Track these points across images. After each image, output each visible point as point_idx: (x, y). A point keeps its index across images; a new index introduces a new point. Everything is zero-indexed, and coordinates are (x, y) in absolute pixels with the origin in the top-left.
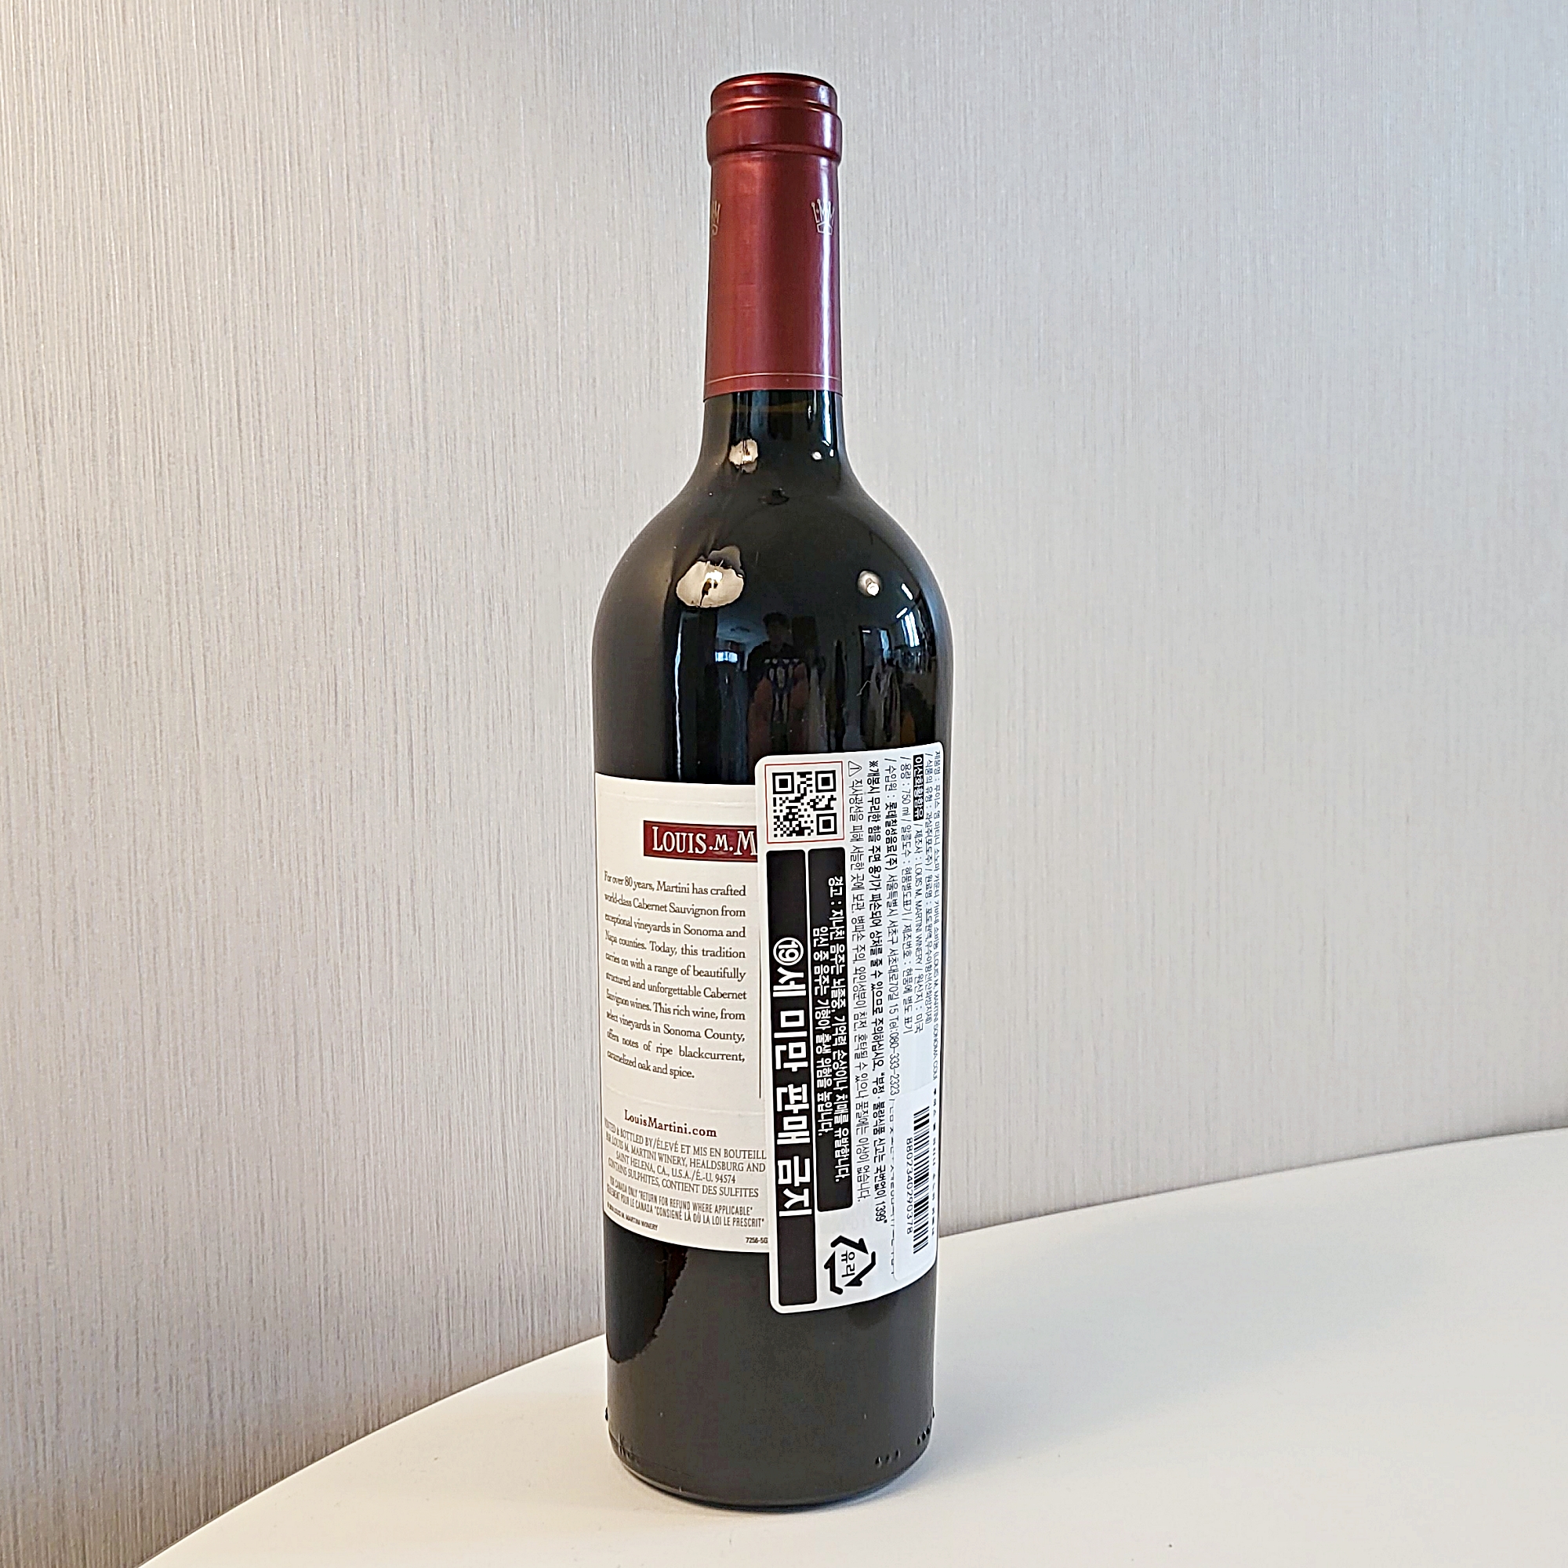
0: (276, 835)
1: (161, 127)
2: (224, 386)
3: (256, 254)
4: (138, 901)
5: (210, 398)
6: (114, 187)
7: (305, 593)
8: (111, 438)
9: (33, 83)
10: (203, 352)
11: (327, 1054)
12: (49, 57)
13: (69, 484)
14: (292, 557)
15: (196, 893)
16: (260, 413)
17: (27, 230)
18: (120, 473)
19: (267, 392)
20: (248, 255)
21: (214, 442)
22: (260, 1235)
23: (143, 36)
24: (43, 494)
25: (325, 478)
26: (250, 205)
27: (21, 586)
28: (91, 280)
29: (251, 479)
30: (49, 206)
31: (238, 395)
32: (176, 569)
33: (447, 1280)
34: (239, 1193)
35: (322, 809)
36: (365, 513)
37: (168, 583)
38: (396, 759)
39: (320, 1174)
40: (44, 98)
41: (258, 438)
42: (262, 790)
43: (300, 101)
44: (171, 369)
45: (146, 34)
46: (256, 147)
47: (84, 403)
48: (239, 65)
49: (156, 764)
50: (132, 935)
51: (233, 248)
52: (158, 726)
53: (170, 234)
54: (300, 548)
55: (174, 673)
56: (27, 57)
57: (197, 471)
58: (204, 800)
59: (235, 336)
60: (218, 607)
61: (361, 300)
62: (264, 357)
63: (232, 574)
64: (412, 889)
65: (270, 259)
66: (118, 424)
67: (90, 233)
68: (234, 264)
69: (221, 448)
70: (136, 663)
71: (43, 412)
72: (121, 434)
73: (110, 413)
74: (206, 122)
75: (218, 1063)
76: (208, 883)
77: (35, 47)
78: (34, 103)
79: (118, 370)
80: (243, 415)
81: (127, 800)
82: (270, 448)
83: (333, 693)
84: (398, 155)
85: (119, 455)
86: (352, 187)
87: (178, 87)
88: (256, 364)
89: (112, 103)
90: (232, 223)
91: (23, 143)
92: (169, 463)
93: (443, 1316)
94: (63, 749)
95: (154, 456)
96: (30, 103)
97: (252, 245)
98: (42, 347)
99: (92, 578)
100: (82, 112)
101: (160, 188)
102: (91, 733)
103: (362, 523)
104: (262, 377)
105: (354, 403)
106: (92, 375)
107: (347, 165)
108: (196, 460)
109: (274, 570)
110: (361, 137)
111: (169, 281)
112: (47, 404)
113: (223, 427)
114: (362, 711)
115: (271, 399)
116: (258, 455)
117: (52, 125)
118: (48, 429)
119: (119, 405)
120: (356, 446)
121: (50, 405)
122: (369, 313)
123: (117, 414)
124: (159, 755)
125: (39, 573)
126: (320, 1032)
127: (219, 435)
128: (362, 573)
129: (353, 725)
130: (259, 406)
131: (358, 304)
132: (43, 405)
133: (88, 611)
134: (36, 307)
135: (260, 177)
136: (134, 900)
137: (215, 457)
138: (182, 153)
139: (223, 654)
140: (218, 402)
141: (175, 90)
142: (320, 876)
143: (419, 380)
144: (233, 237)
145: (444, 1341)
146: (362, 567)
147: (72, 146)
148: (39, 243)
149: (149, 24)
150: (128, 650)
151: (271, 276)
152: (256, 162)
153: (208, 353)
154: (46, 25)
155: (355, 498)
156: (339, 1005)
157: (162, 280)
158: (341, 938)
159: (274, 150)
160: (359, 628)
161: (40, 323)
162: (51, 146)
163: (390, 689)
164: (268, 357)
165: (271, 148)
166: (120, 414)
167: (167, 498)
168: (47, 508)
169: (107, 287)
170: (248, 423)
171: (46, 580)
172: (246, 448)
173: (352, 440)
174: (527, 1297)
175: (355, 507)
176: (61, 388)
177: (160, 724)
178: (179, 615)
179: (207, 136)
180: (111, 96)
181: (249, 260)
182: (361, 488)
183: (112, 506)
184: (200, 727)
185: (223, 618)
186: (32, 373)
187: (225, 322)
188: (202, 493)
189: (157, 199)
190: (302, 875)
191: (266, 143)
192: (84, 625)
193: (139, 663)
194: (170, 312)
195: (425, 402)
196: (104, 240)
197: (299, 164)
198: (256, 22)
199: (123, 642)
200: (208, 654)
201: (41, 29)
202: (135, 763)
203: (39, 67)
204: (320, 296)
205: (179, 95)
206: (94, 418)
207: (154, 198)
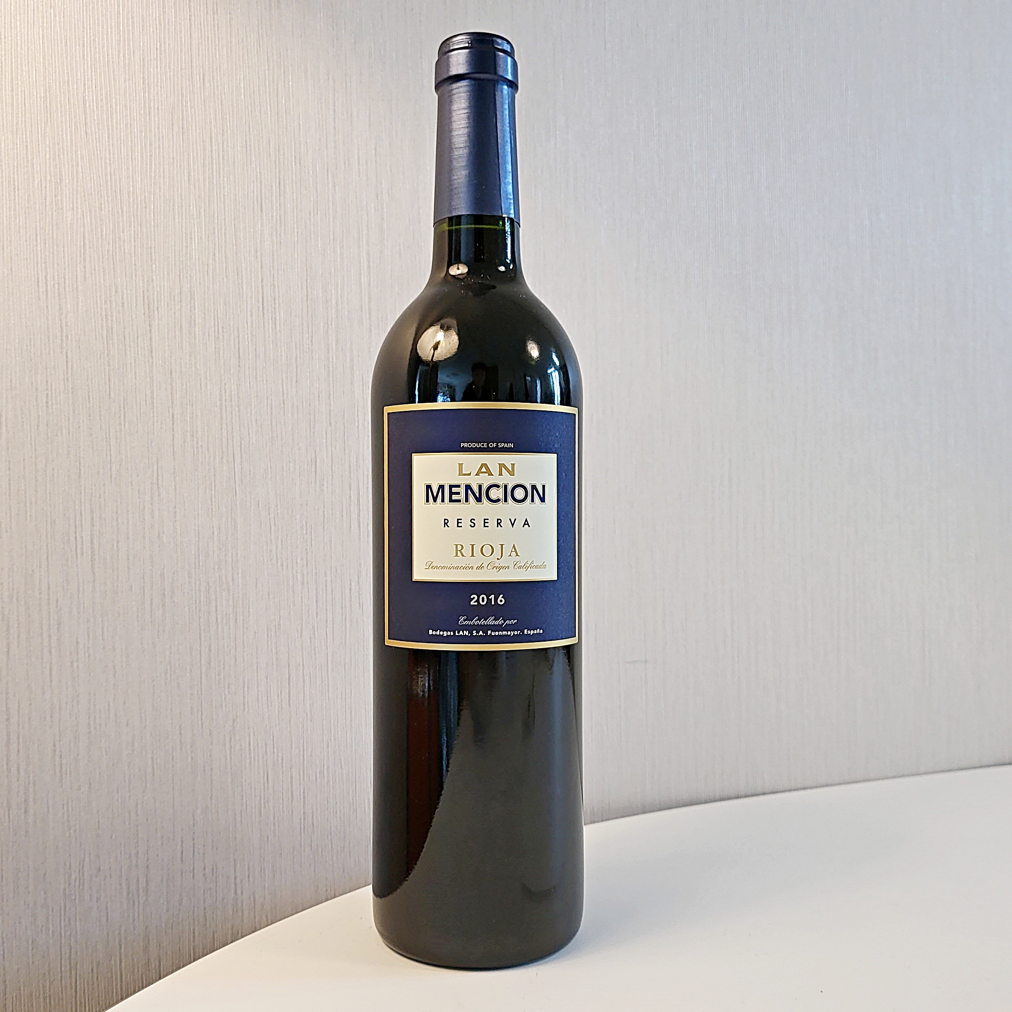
0: (280, 548)
1: (223, 144)
2: (255, 288)
3: (275, 214)
4: (200, 584)
5: (247, 295)
6: (196, 177)
7: (299, 408)
8: (191, 317)
9: (153, 119)
10: (244, 269)
11: (307, 678)
12: (162, 106)
13: (167, 343)
14: (292, 387)
15: (233, 580)
16: (275, 304)
17: (147, 201)
18: (195, 338)
19: (279, 292)
20: (270, 215)
21: (249, 320)
22: (266, 785)
23: (214, 93)
24: (152, 349)
25: (312, 341)
26: (272, 187)
27: (138, 402)
28: (182, 227)
29: (269, 341)
30: (160, 188)
31: (263, 294)
32: (225, 392)
34: (254, 758)
35: (307, 533)
36: (334, 362)
37: (221, 400)
38: (350, 505)
39: (302, 750)
40: (158, 128)
41: (274, 318)
42: (272, 520)
43: (301, 127)
44: (225, 279)
45: (216, 92)
46: (275, 154)
47: (176, 298)
48: (267, 108)
49: (212, 505)
50: (196, 604)
51: (262, 211)
52: (213, 482)
53: (226, 202)
54: (297, 381)
55: (223, 452)
56: (149, 105)
57: (239, 337)
58: (239, 526)
59: (261, 261)
60: (249, 415)
61: (334, 240)
62: (278, 272)
63: (257, 396)
64: (358, 582)
65: (282, 217)
66: (195, 309)
67: (182, 203)
68: (262, 220)
69: (252, 324)
70: (201, 446)
71: (154, 302)
72: (197, 315)
73: (191, 303)
74: (248, 140)
75: (244, 681)
76: (240, 575)
77: (154, 100)
78: (153, 131)
79: (196, 280)
80: (265, 305)
81: (195, 525)
82: (280, 324)
83: (314, 466)
84: (356, 158)
85: (195, 327)
86: (330, 176)
87: (233, 121)
88: (273, 277)
89: (196, 130)
90: (261, 197)
91: (146, 153)
92: (223, 332)
94: (159, 495)
95: (214, 328)
96: (150, 131)
97: (272, 209)
98: (154, 266)
99: (178, 397)
100: (179, 135)
101: (222, 177)
102: (175, 486)
103: (333, 367)
104: (276, 283)
106: (181, 282)
107: (327, 164)
108: (238, 331)
109: (281, 394)
110: (335, 148)
111: (225, 229)
112: (155, 298)
113: (254, 312)
114: (331, 477)
115: (281, 296)
116: (274, 327)
117: (163, 142)
118: (156, 312)
119: (196, 299)
120: (330, 323)
121: (157, 299)
122: (338, 248)
123: (194, 303)
124: (214, 499)
125: (149, 393)
126: (303, 665)
127: (252, 316)
128: (332, 397)
129: (325, 485)
130: (275, 300)
131: (332, 242)
132: (154, 299)
133: (175, 416)
134: (151, 244)
135: (277, 171)
136: (198, 583)
137: (249, 328)
138: (234, 157)
139: (251, 442)
140: (251, 297)
141: (231, 122)
142: (305, 572)
144: (261, 204)
146: (332, 393)
147: (173, 154)
148: (154, 208)
149: (217, 87)
150: (197, 438)
151: (283, 227)
152: (275, 162)
153: (246, 269)
154: (161, 88)
155: (328, 353)
156: (315, 649)
157: (221, 229)
158: (317, 609)
159: (286, 156)
160: (329, 428)
161: (153, 253)
162: (161, 154)
163: (347, 464)
164: (280, 272)
165: (284, 154)
166: (196, 304)
167: (221, 353)
168: (154, 357)
169: (191, 233)
170: (268, 310)
171: (152, 398)
172: (266, 324)
173: (328, 320)
175: (328, 358)
176: (164, 290)
177: (215, 482)
178: (227, 419)
179: (248, 148)
180: (196, 126)
181: (271, 217)
182: (332, 348)
183: (190, 356)
184: (237, 484)
185: (252, 421)
186: (148, 281)
187: (257, 252)
188: (241, 349)
189: (220, 183)
190: (294, 571)
191: (282, 152)
192: (173, 424)
193: (203, 446)
194: (226, 246)
195: (370, 298)
196: (189, 206)
197: (300, 164)
198: (277, 84)
199: (195, 434)
200: (243, 442)
201: (158, 90)
202: (200, 504)
203: (156, 110)
204: (310, 238)
205: (233, 126)
206: (181, 306)
207: (218, 183)
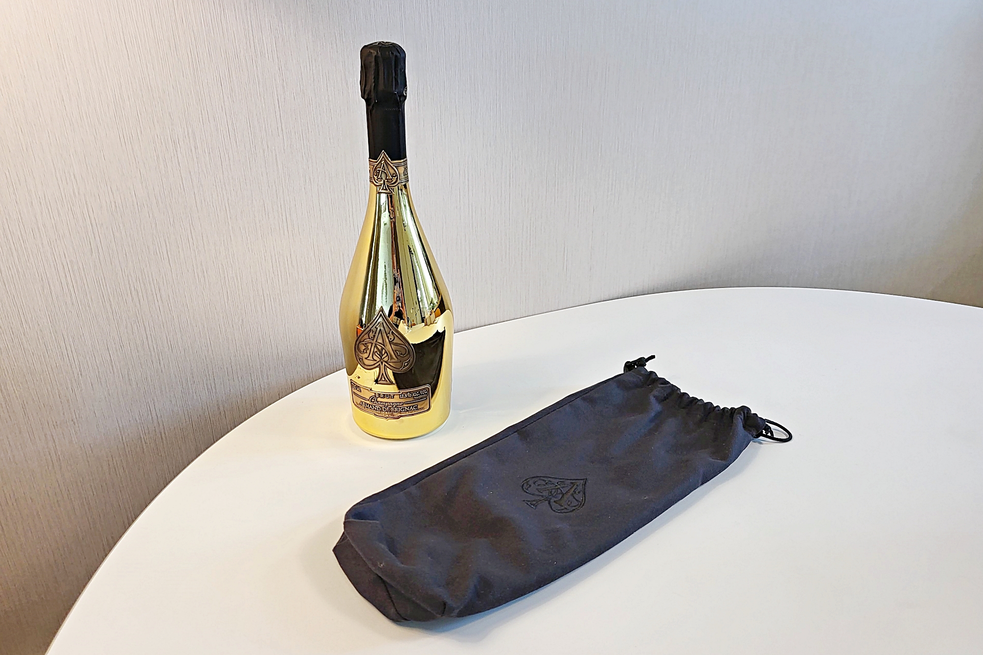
33: (309, 352)
93: (309, 360)
105: (261, 125)
143: (279, 116)
145: (310, 366)
174: (331, 354)
